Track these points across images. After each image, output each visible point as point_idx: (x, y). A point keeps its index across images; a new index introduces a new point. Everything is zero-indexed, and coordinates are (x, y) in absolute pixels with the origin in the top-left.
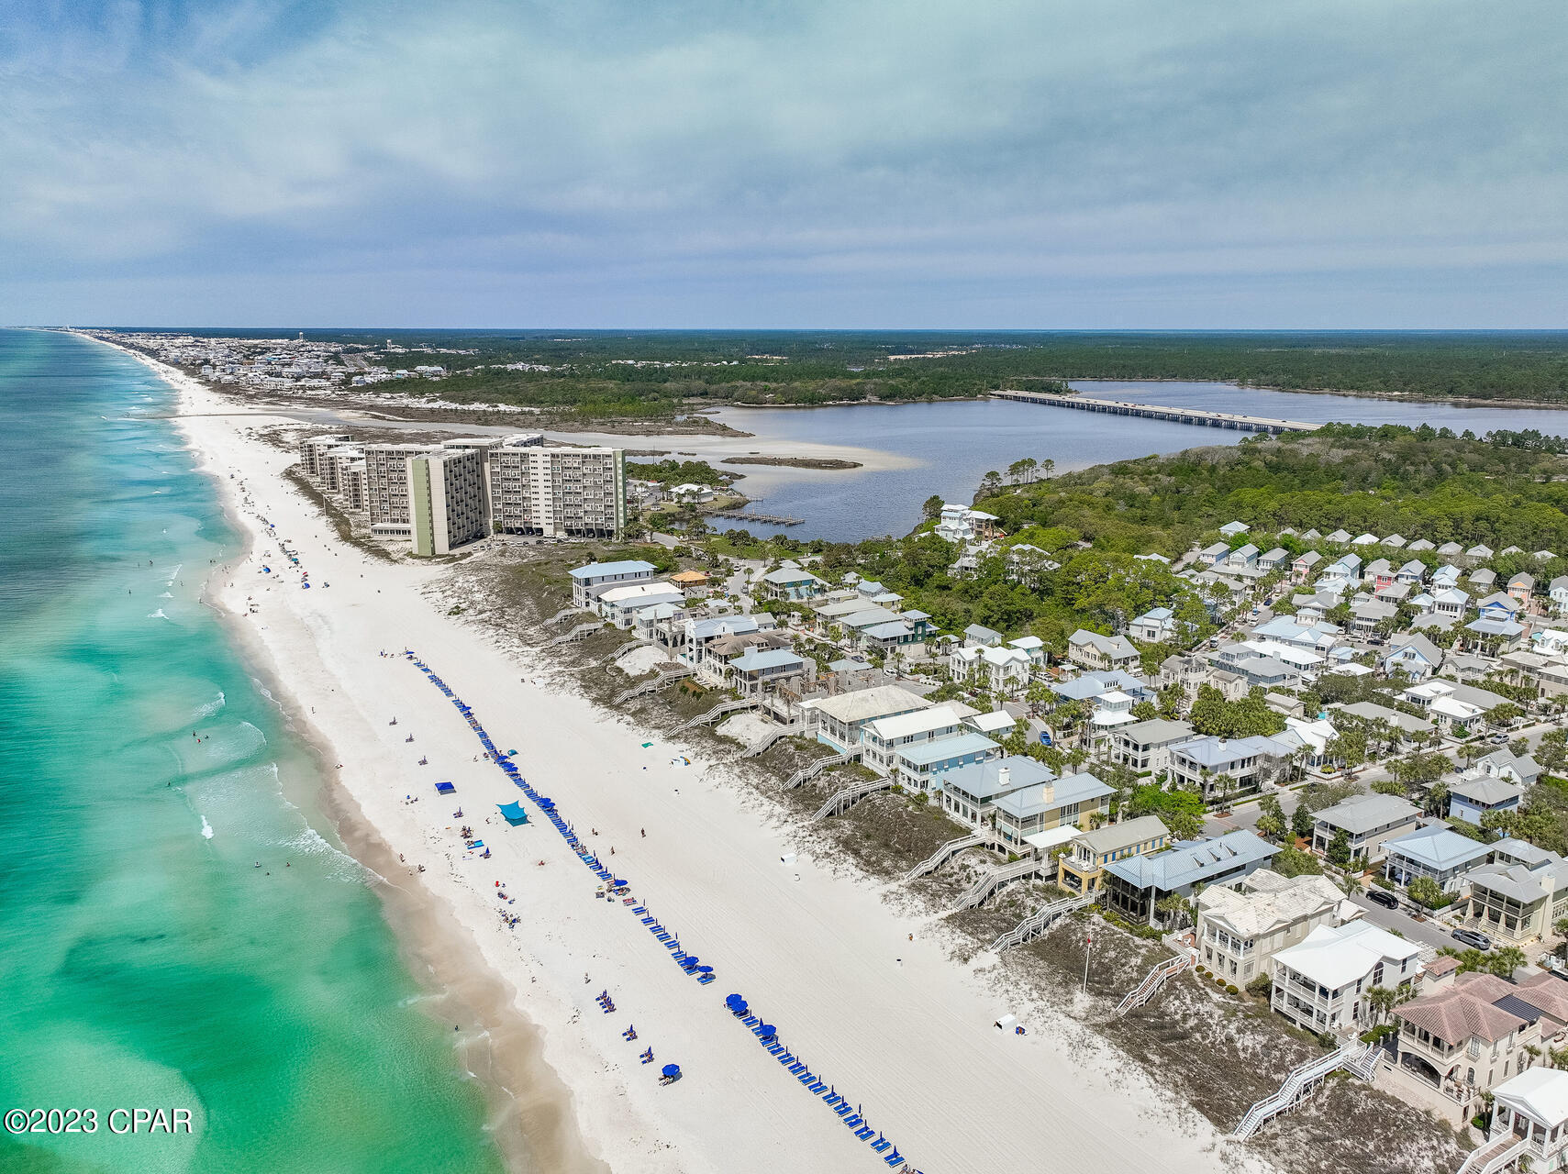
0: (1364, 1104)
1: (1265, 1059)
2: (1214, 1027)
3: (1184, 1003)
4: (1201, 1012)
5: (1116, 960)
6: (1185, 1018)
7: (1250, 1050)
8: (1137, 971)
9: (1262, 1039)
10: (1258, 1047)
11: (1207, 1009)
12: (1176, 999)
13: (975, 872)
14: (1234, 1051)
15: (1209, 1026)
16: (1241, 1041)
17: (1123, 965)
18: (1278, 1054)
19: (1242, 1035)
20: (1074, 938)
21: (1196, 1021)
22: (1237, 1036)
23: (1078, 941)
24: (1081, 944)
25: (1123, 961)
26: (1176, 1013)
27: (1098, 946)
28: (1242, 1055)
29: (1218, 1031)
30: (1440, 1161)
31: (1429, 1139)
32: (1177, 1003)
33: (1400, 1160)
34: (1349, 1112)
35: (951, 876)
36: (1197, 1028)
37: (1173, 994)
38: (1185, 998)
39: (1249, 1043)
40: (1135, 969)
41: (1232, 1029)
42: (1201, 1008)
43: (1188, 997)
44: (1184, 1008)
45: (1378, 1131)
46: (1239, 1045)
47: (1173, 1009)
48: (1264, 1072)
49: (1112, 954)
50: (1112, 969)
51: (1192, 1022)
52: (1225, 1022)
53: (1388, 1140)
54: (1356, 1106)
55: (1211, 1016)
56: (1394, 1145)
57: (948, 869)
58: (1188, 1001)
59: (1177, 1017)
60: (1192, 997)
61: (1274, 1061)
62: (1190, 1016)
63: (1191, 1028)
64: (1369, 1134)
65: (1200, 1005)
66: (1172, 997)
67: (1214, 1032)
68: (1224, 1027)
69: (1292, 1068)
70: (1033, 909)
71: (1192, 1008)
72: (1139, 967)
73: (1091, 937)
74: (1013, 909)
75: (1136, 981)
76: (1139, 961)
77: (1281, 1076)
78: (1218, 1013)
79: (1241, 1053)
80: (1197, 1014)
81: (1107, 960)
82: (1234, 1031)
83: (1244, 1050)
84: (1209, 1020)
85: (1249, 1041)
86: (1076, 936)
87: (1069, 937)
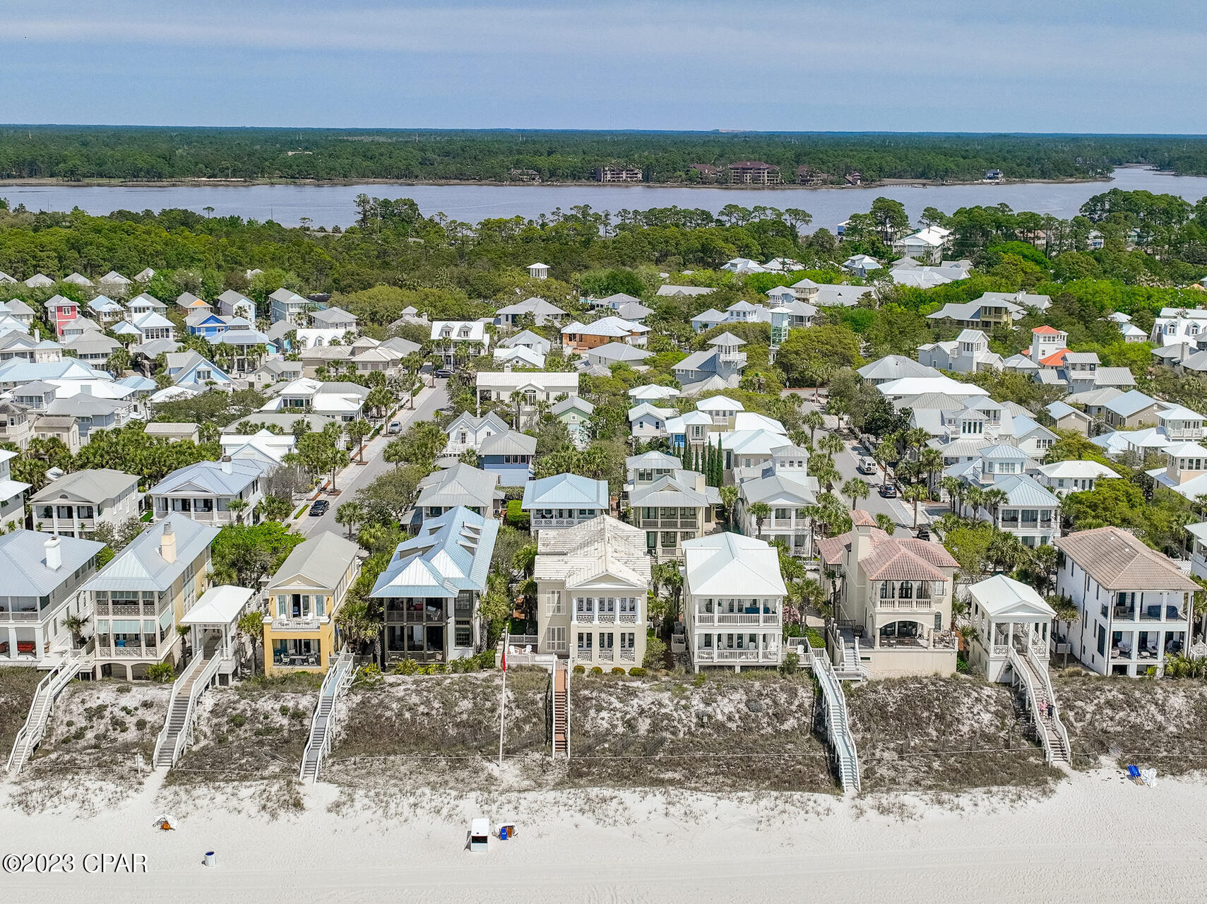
0: (892, 699)
1: (760, 714)
2: (675, 714)
3: (614, 710)
4: (646, 707)
5: (477, 709)
6: (630, 725)
7: (737, 716)
8: (518, 707)
9: (739, 696)
10: (742, 706)
11: (650, 700)
13: (124, 709)
14: (720, 727)
15: (667, 717)
16: (718, 711)
17: (493, 710)
18: (768, 701)
19: (714, 705)
20: (388, 714)
21: (648, 721)
22: (710, 709)
23: (400, 715)
24: (408, 715)
25: (488, 704)
26: (616, 726)
27: (436, 705)
28: (732, 726)
29: (684, 717)
30: (993, 709)
31: (968, 695)
32: (604, 714)
33: (965, 729)
34: (885, 716)
35: (80, 735)
36: (654, 728)
37: (590, 708)
38: (610, 704)
39: (729, 708)
40: (513, 705)
41: (697, 704)
42: (641, 703)
43: (613, 699)
44: (619, 715)
45: (925, 714)
46: (720, 717)
47: (606, 725)
48: (770, 730)
49: (466, 704)
50: (480, 722)
51: (644, 726)
52: (683, 702)
53: (940, 717)
54: (887, 705)
55: (661, 705)
56: (949, 718)
57: (64, 729)
59: (620, 730)
60: (618, 698)
61: (770, 712)
62: (634, 719)
63: (649, 731)
64: (919, 725)
65: (636, 700)
66: (592, 712)
67: (680, 720)
68: (685, 707)
69: (794, 708)
70: (284, 711)
71: (629, 709)
72: (516, 700)
73: (415, 699)
74: (247, 726)
75: (526, 720)
76: (510, 694)
77: (790, 724)
78: (665, 697)
79: (730, 725)
80: (642, 712)
81: (465, 716)
82: (702, 706)
83: (730, 719)
84: (663, 711)
85: (728, 706)
86: (392, 710)
87: (380, 716)
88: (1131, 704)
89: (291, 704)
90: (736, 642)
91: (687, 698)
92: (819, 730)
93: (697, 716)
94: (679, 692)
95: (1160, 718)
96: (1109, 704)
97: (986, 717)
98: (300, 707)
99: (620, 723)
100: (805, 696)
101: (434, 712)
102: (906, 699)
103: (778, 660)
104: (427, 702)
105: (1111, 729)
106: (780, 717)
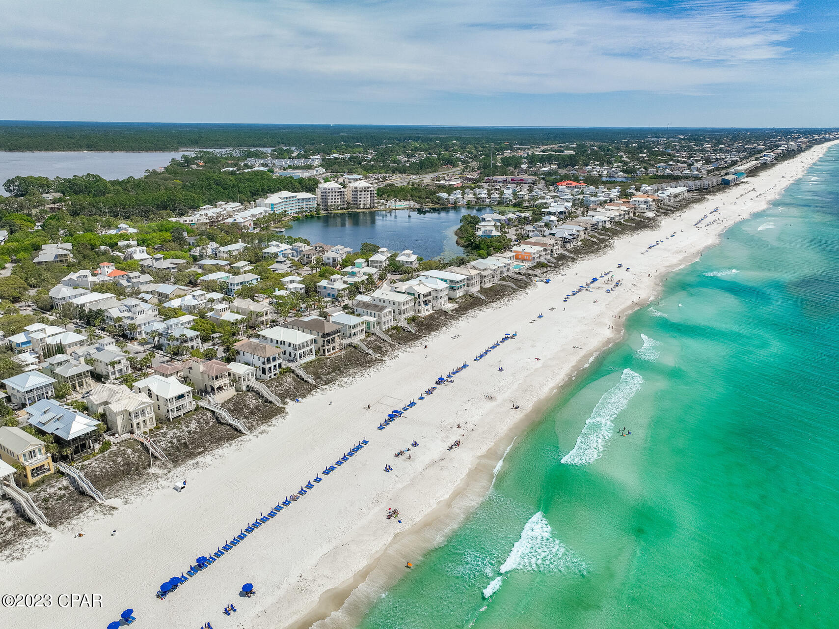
1: (202, 424)
2: (181, 434)
3: (164, 440)
5: (124, 459)
6: (171, 442)
8: (135, 452)
9: (194, 422)
10: (197, 424)
12: (159, 443)
14: (195, 432)
15: (180, 436)
16: (192, 428)
18: (202, 420)
19: (190, 427)
20: (98, 473)
21: (175, 439)
22: (189, 429)
25: (126, 456)
27: (111, 463)
30: (254, 398)
31: (247, 397)
32: (162, 443)
33: (252, 406)
36: (179, 441)
40: (134, 453)
41: (184, 429)
44: (166, 441)
45: (241, 406)
46: (193, 430)
47: (165, 446)
48: (208, 427)
49: (120, 459)
50: (129, 462)
51: (175, 441)
52: (181, 430)
53: (245, 406)
54: (231, 407)
56: (247, 405)
58: (164, 439)
61: (204, 422)
65: (168, 435)
67: (184, 435)
68: (183, 431)
69: (209, 419)
70: (60, 489)
71: (168, 438)
72: (134, 451)
73: (102, 465)
74: (50, 500)
75: (141, 455)
76: (130, 450)
77: (211, 424)
78: (175, 430)
79: (197, 431)
80: (172, 438)
81: (122, 462)
82: (186, 429)
83: (196, 429)
84: (178, 435)
85: (193, 426)
86: (98, 471)
87: (95, 475)
88: (281, 384)
89: (60, 486)
90: (178, 409)
91: (181, 429)
92: (218, 421)
93: (188, 432)
94: (178, 428)
95: (288, 385)
96: (276, 386)
97: (254, 401)
98: (65, 485)
99: (168, 443)
100: (209, 414)
101: (112, 466)
102: (234, 404)
103: (193, 408)
104: (108, 464)
105: (281, 392)
106: (208, 423)
